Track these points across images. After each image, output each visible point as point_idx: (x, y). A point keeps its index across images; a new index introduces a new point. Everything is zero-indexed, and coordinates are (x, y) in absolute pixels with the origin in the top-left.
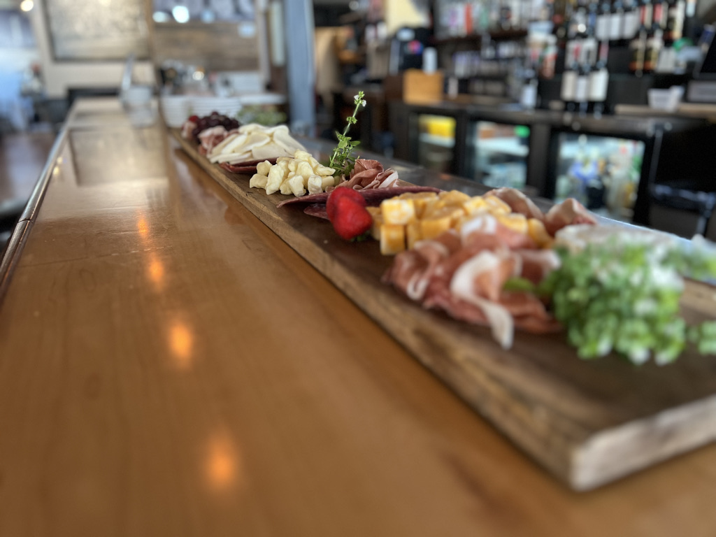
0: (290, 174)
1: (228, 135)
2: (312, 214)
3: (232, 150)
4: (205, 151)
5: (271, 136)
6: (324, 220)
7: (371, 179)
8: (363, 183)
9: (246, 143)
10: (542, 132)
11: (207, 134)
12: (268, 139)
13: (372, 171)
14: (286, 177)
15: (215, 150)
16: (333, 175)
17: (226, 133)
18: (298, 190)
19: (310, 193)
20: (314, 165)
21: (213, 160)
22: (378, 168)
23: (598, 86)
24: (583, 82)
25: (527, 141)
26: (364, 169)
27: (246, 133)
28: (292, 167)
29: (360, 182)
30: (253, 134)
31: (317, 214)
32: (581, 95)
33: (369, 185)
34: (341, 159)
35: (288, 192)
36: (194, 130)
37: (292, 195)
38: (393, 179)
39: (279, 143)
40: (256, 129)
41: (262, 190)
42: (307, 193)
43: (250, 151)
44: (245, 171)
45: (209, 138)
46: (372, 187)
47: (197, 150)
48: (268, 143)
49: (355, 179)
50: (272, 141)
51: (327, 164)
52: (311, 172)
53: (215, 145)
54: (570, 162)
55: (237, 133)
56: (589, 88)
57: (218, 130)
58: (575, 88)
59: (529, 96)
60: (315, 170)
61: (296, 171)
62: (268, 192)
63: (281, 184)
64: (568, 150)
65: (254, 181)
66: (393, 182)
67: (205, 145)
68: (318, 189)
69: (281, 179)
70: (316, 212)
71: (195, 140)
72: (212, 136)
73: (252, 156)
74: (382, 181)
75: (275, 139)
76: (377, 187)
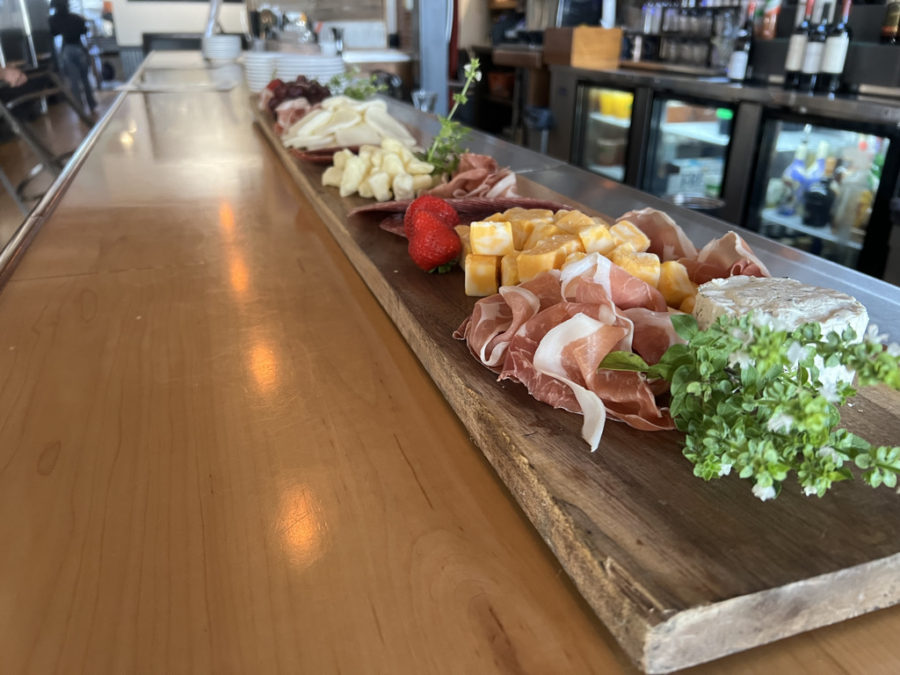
0: (375, 169)
1: (311, 110)
2: (388, 230)
3: (310, 130)
4: (281, 129)
5: (363, 114)
6: (403, 238)
7: (478, 182)
8: (468, 187)
9: (330, 123)
10: (751, 115)
11: (286, 106)
12: (358, 119)
13: (480, 171)
14: (368, 173)
15: (292, 129)
16: (432, 174)
17: (308, 107)
18: (381, 193)
19: (397, 198)
20: (406, 159)
21: (287, 144)
22: (490, 167)
23: (835, 55)
24: (815, 47)
25: (730, 128)
26: (471, 167)
27: (331, 109)
28: (376, 160)
29: (465, 185)
30: (341, 110)
31: (394, 230)
32: (810, 68)
33: (475, 191)
34: (444, 150)
35: (369, 195)
36: (272, 100)
37: (373, 199)
38: (506, 185)
39: (372, 124)
40: (344, 104)
41: (337, 188)
42: (393, 198)
43: (333, 134)
44: (320, 160)
45: (287, 113)
46: (477, 195)
47: (271, 128)
48: (357, 124)
49: (459, 180)
50: (363, 121)
51: (423, 158)
52: (400, 169)
53: (293, 121)
54: (787, 159)
55: (320, 108)
56: (823, 56)
57: (300, 103)
58: (804, 55)
59: (739, 65)
60: (406, 166)
61: (381, 166)
62: (343, 193)
63: (360, 183)
64: (786, 142)
65: (328, 177)
66: (507, 189)
67: (281, 122)
68: (407, 193)
69: (360, 177)
70: (395, 227)
71: (272, 114)
72: (292, 109)
73: (335, 141)
74: (492, 185)
75: (367, 118)
76: (485, 195)
